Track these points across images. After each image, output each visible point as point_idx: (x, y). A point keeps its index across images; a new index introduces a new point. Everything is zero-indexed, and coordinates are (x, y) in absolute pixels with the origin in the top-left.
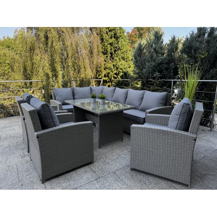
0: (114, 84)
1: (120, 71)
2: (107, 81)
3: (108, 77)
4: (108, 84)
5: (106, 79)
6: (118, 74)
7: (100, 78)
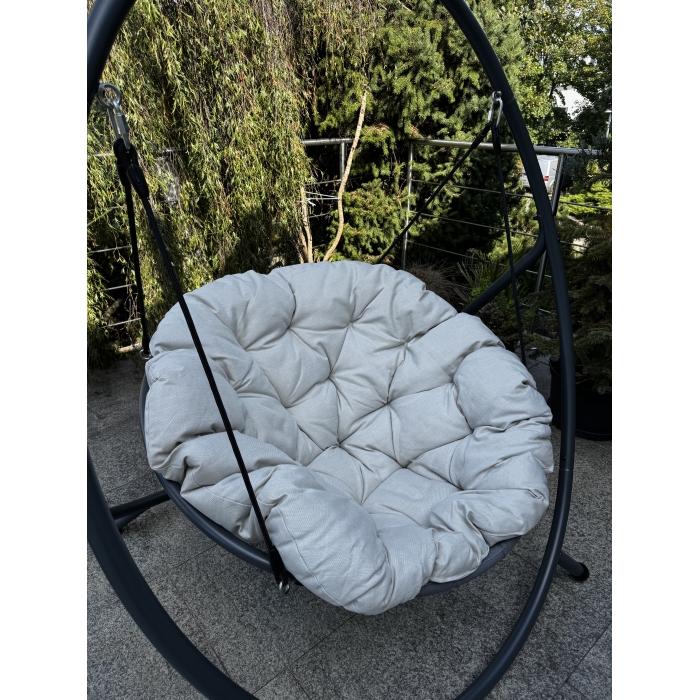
0: (416, 173)
1: (468, 82)
2: (380, 149)
3: (393, 121)
4: (383, 172)
5: (375, 135)
6: (453, 100)
7: (330, 132)
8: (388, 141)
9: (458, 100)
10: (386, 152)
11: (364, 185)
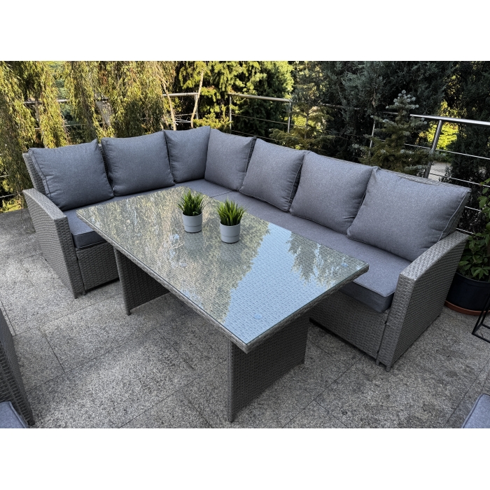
0: (233, 111)
2: (212, 98)
3: (217, 86)
4: (216, 110)
5: (208, 92)
6: (247, 75)
7: (189, 90)
8: (215, 94)
9: (250, 75)
10: (215, 100)
11: (206, 116)
